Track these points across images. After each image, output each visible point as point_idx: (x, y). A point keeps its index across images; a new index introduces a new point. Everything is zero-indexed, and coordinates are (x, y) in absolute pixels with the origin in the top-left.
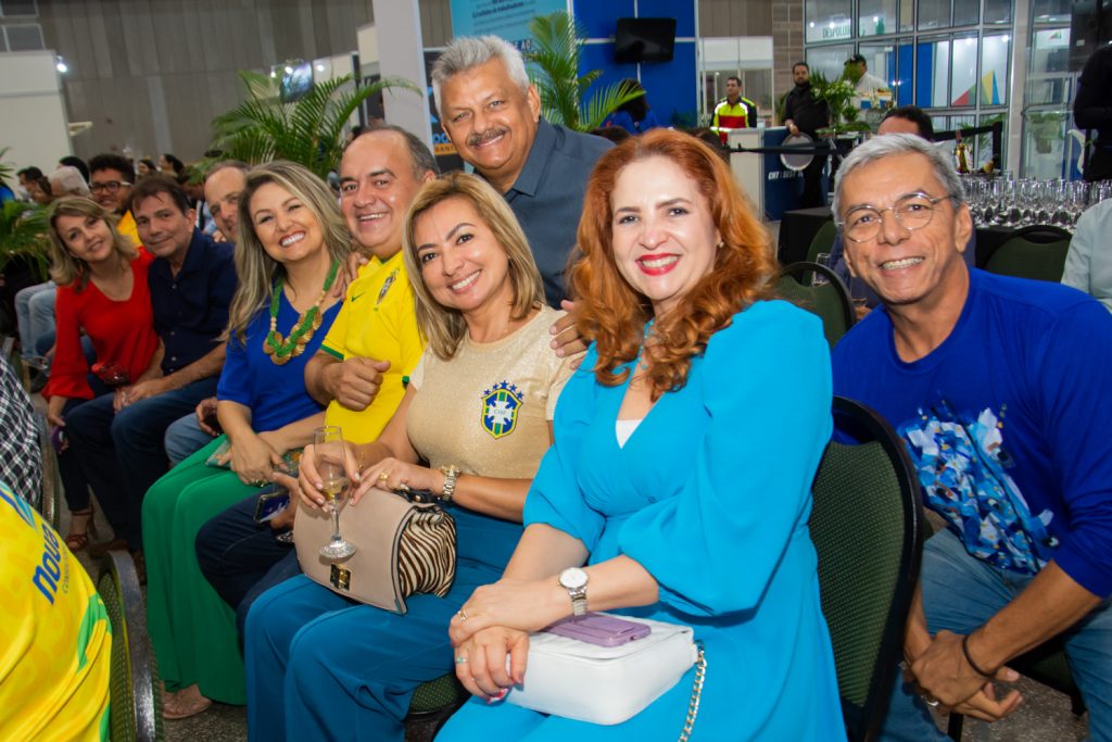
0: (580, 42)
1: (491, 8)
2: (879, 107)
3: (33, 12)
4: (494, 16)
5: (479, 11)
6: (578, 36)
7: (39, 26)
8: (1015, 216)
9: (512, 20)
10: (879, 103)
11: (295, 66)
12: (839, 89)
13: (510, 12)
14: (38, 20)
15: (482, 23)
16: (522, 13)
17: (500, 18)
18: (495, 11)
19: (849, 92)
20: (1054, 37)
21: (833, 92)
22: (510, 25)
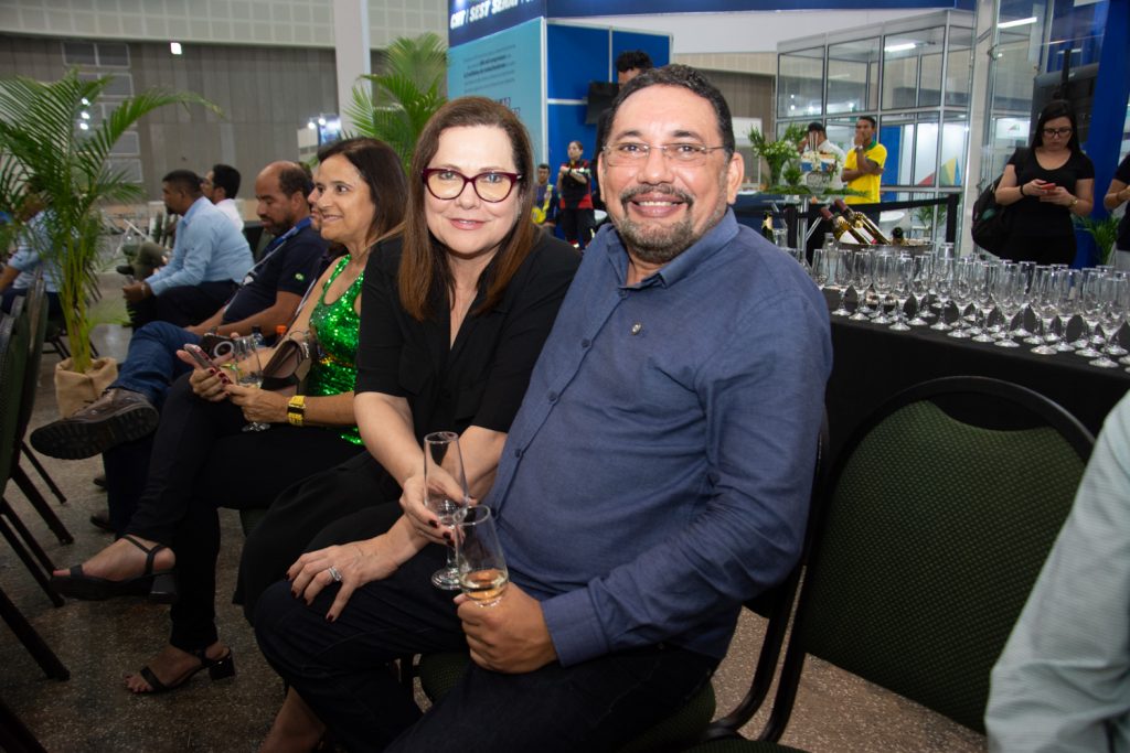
0: (553, 101)
1: (478, 69)
2: (821, 170)
3: (126, 64)
4: (481, 76)
5: (469, 71)
6: (550, 96)
7: (130, 76)
8: (951, 313)
9: (495, 80)
10: (820, 165)
11: (329, 119)
12: (779, 149)
13: (494, 72)
14: (129, 71)
15: (471, 82)
16: (504, 74)
17: (485, 79)
18: (482, 71)
19: (790, 153)
20: (1013, 128)
21: (772, 152)
22: (494, 85)
